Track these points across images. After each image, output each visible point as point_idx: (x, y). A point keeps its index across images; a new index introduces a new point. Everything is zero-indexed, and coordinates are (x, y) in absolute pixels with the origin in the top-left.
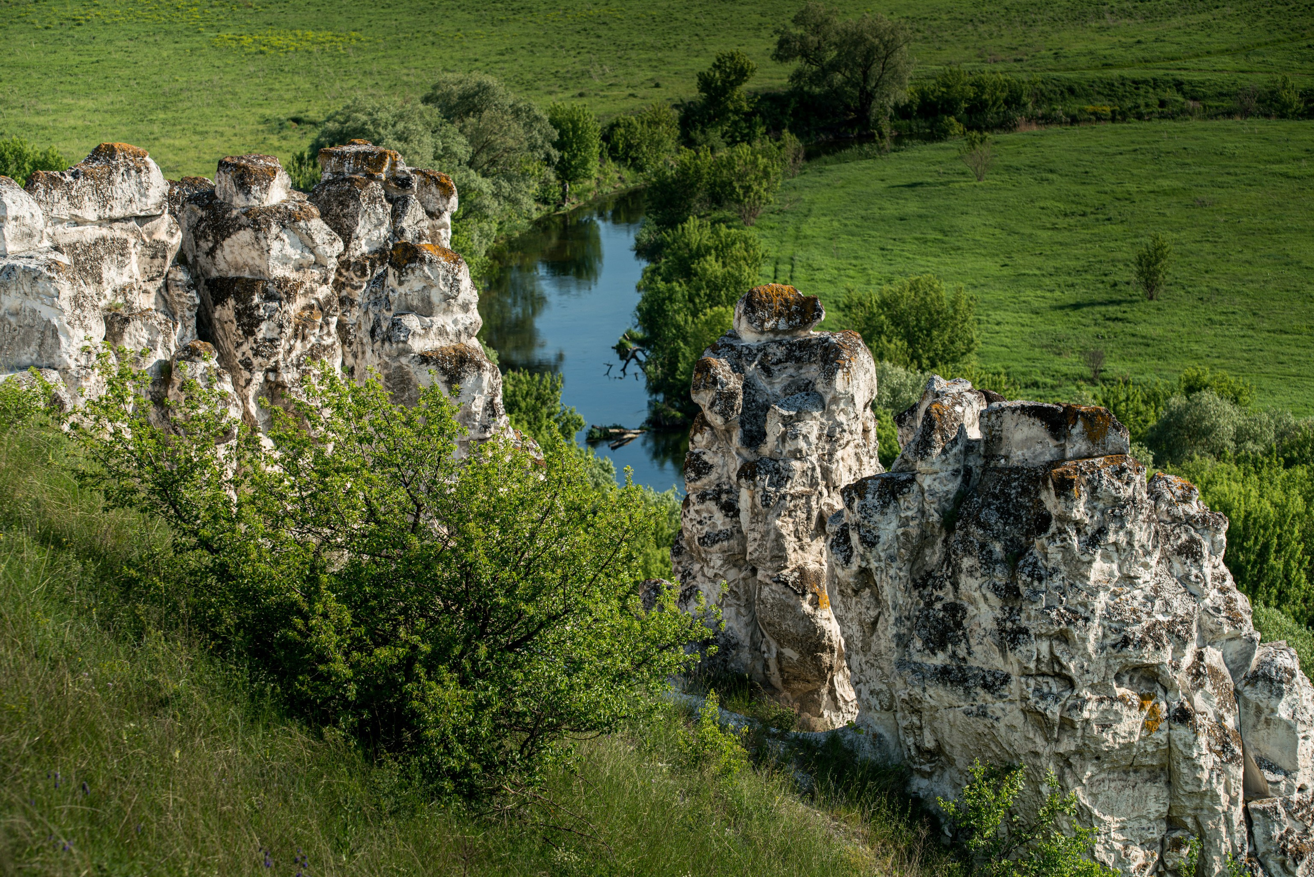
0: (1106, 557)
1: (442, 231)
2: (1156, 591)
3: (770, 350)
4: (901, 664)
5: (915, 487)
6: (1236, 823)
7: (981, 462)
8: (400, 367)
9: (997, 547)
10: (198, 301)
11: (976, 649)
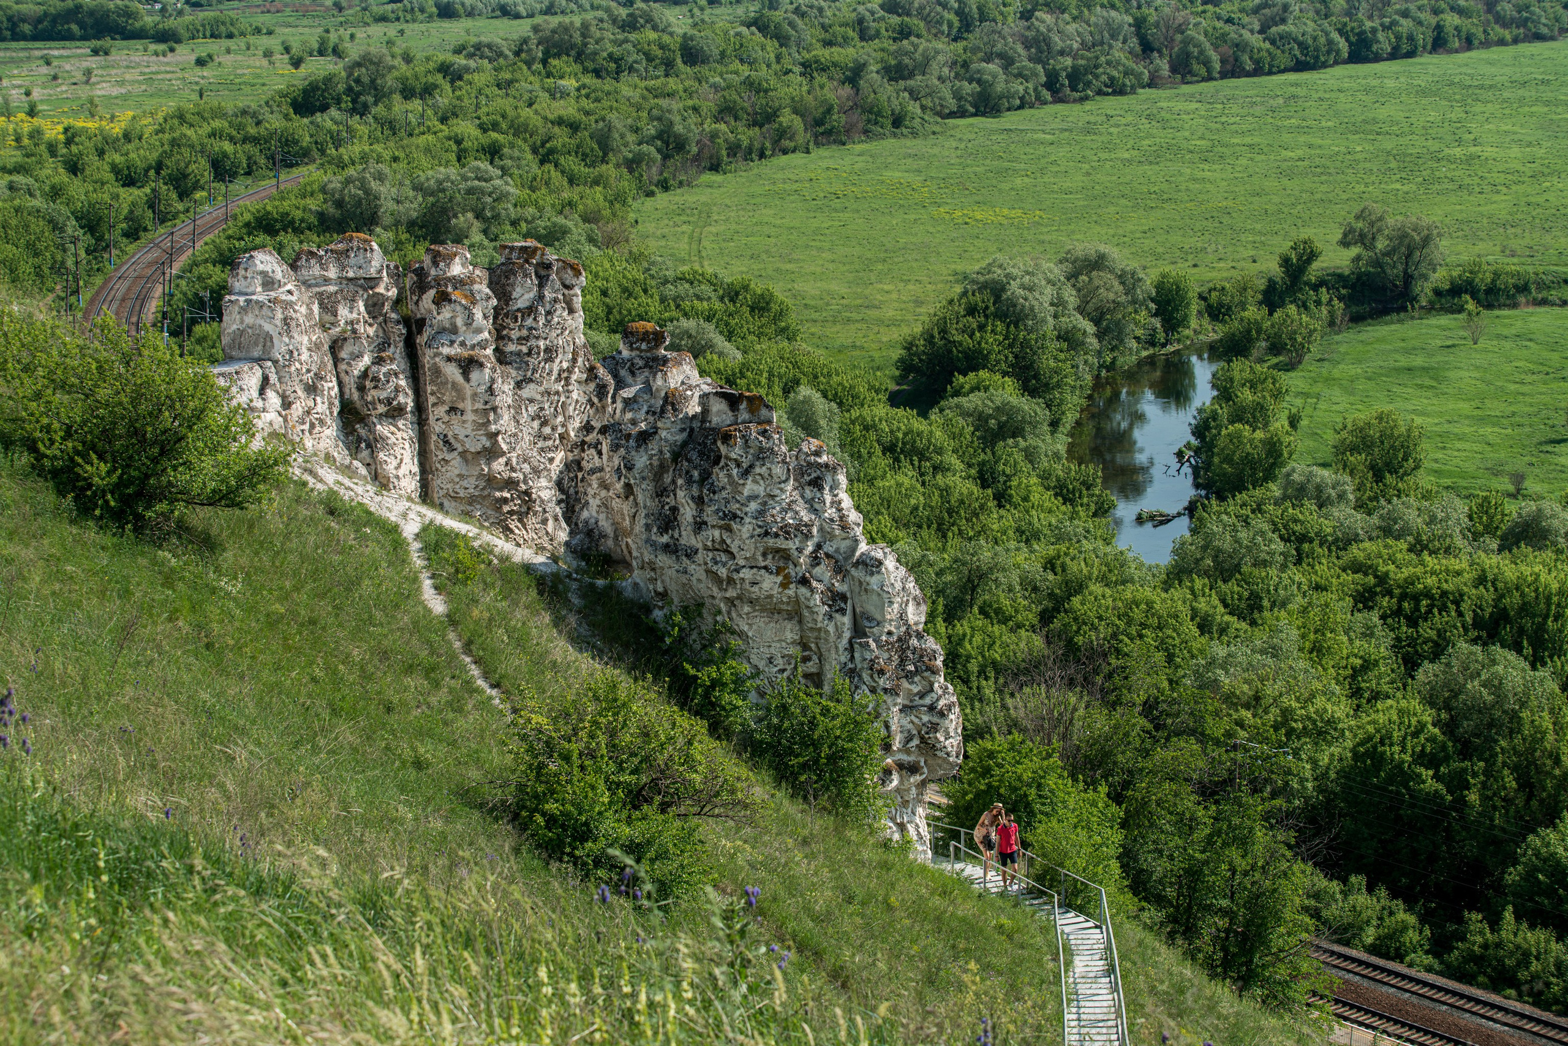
0: (755, 482)
2: (789, 505)
3: (635, 361)
5: (657, 437)
6: (841, 649)
7: (699, 424)
8: (435, 364)
9: (696, 474)
11: (683, 533)
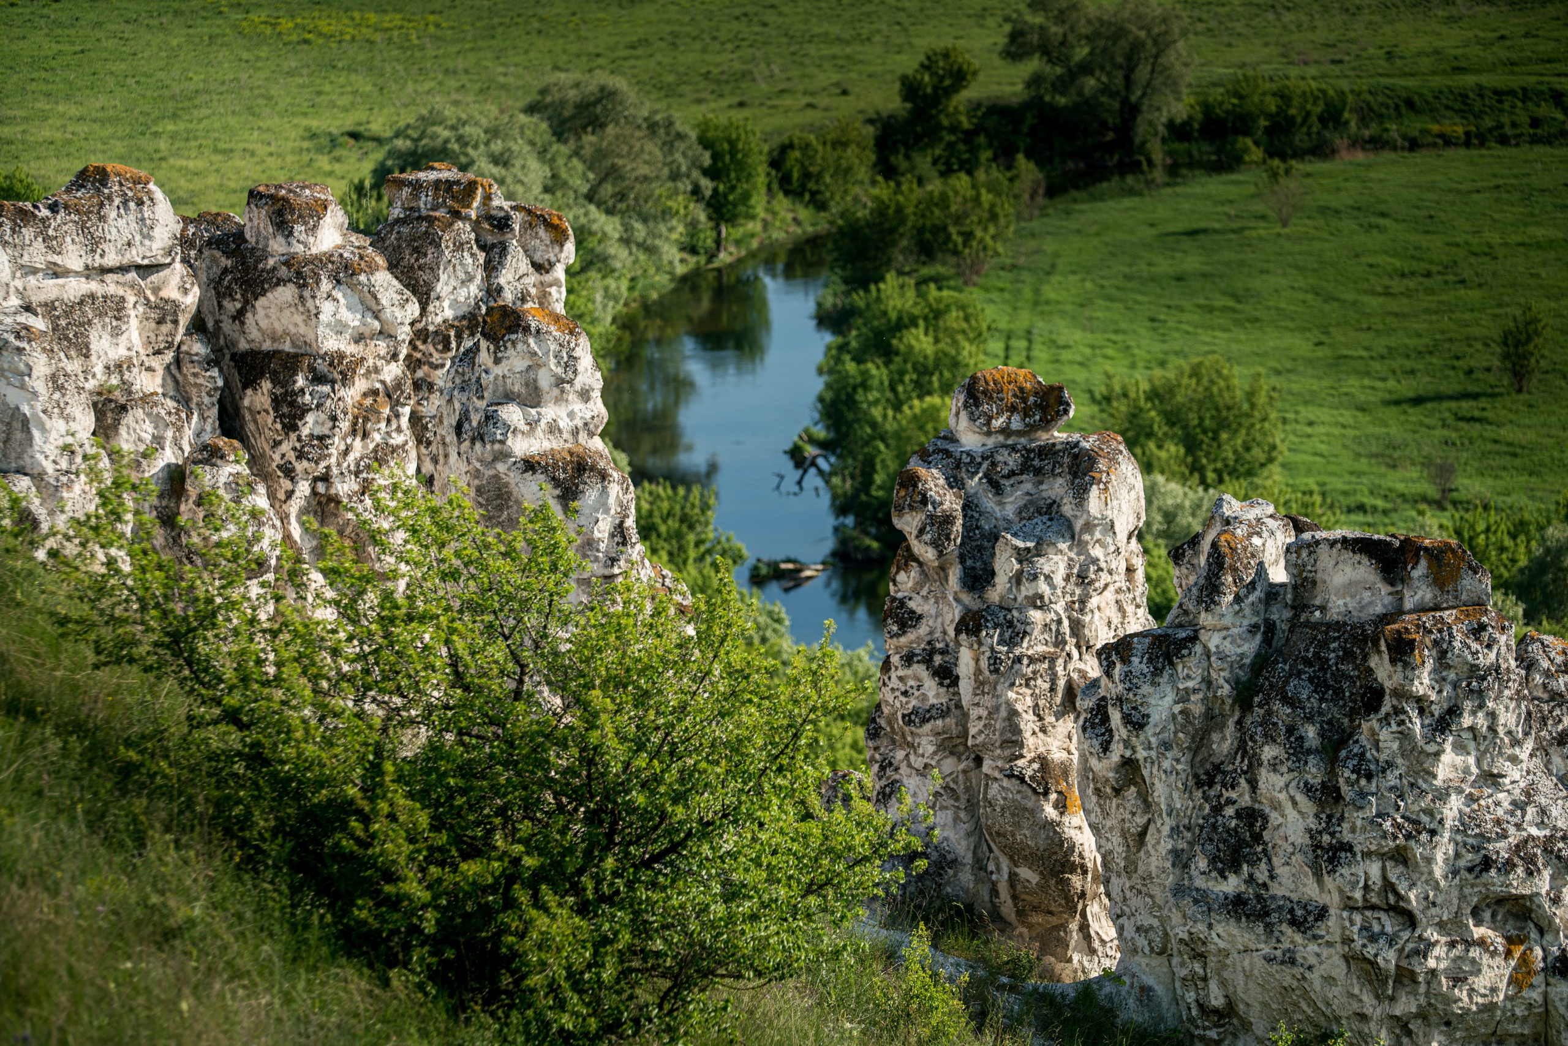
0: (1460, 748)
1: (553, 290)
2: (1528, 795)
3: (999, 458)
4: (1179, 891)
5: (1198, 649)
7: (1288, 614)
8: (497, 477)
9: (1311, 732)
10: (220, 383)
11: (1281, 871)
